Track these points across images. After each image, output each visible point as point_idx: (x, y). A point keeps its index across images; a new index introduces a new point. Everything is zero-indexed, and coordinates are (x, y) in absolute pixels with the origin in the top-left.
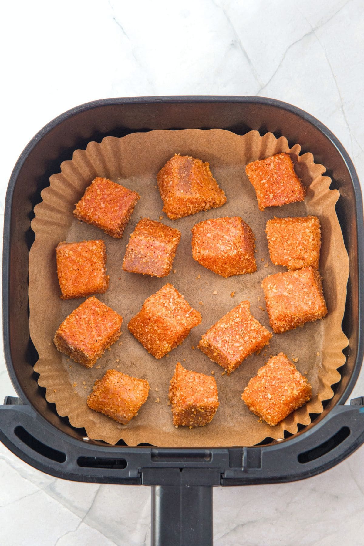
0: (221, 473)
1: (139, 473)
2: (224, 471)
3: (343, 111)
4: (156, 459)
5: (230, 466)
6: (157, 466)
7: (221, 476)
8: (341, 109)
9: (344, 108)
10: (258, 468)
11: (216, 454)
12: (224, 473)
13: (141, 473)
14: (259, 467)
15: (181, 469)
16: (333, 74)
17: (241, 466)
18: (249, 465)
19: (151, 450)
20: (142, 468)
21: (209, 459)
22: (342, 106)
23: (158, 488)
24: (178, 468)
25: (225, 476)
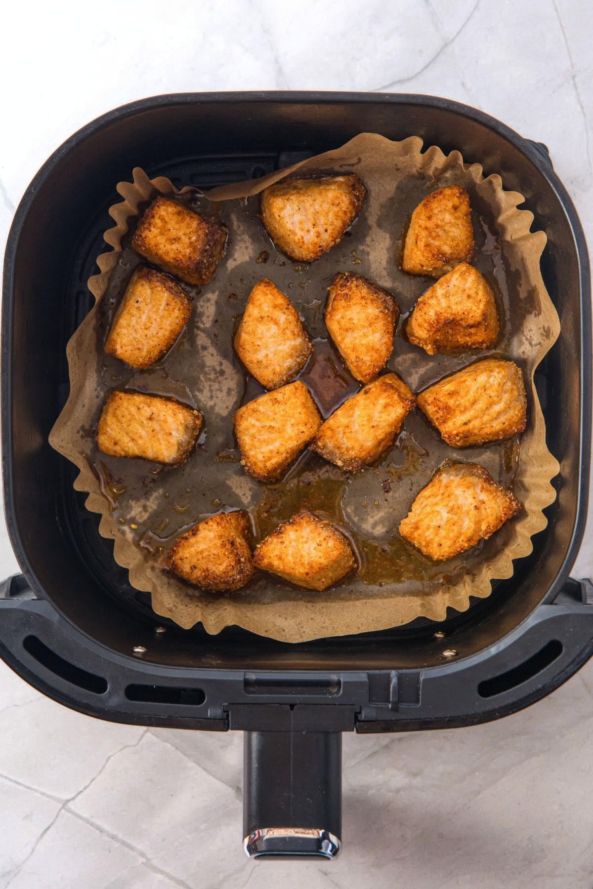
0: (356, 713)
1: (224, 711)
2: (361, 709)
3: (575, 84)
4: (252, 689)
5: (370, 700)
6: (254, 702)
7: (356, 717)
8: (571, 81)
9: (577, 80)
10: (413, 702)
11: (349, 682)
12: (360, 713)
13: (228, 712)
14: (418, 702)
15: (292, 706)
16: (560, 23)
17: (388, 701)
18: (400, 699)
19: (245, 676)
20: (230, 704)
21: (335, 690)
22: (574, 77)
23: (255, 735)
24: (287, 704)
25: (363, 716)
